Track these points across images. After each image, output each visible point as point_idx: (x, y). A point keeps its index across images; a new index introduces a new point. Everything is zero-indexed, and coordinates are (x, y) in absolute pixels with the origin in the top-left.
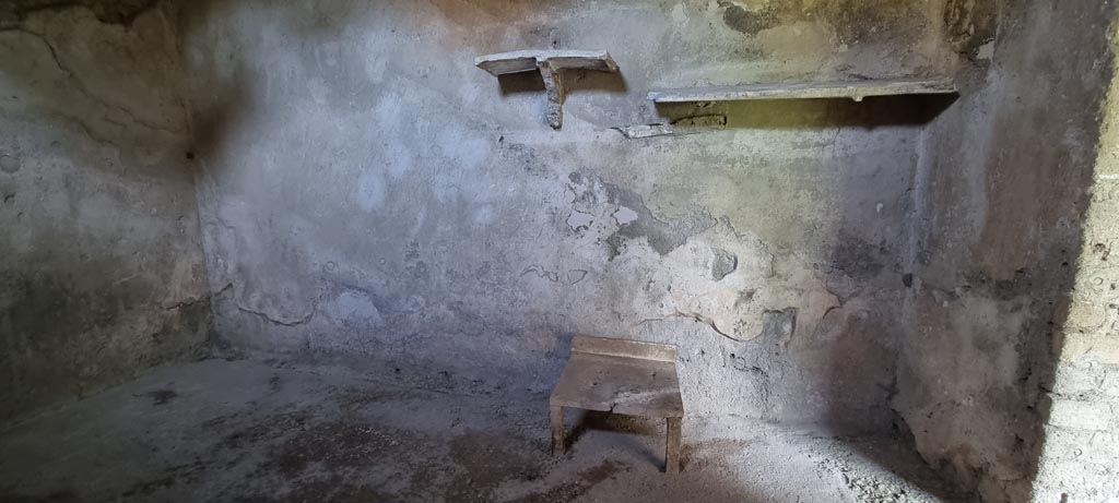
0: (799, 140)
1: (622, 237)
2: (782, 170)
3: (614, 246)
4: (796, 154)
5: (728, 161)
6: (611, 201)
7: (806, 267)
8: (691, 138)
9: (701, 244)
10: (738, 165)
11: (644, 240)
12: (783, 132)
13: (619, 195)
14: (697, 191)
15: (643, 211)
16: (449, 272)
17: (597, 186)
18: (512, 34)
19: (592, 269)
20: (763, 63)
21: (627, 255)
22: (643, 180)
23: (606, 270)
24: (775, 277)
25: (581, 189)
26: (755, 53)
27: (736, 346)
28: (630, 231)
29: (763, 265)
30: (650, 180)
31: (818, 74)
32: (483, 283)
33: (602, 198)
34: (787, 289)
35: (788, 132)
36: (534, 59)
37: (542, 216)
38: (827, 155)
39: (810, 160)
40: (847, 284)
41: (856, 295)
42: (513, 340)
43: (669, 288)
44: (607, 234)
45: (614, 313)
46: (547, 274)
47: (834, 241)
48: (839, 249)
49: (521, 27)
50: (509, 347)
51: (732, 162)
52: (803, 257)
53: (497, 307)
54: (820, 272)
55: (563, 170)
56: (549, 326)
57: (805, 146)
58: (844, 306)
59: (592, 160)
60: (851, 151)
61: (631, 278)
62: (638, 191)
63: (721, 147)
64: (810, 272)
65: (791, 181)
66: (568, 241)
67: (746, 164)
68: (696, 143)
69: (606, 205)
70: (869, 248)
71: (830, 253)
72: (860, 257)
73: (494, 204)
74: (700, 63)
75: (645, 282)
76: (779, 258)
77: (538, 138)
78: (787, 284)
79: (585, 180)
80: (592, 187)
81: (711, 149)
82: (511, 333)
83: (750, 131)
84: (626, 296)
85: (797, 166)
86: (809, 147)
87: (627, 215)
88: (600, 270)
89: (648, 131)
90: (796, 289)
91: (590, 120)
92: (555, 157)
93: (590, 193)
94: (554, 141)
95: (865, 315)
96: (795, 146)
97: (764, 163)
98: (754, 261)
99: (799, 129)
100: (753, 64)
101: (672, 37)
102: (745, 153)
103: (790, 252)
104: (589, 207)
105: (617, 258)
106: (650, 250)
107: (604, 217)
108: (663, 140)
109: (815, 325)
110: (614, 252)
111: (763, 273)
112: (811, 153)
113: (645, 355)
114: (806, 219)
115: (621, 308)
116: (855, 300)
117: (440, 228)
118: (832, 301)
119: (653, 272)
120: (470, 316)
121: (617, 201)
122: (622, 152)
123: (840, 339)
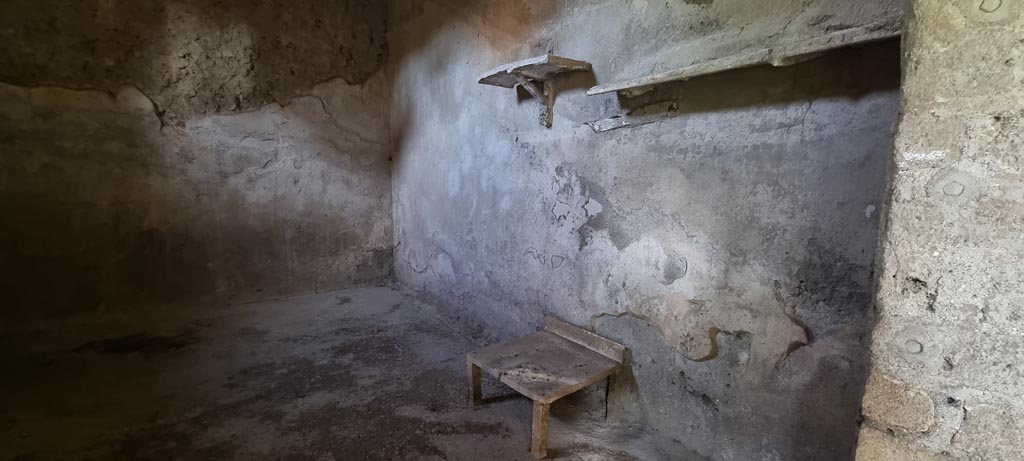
0: (758, 122)
1: (590, 228)
2: (738, 160)
3: (583, 235)
4: (754, 139)
5: (681, 151)
6: (583, 194)
10: (690, 155)
11: (605, 233)
12: (740, 114)
13: (591, 189)
15: (605, 203)
17: (574, 178)
19: (567, 256)
21: (592, 246)
22: (606, 172)
23: (577, 259)
25: (563, 181)
26: (710, 24)
27: (685, 363)
28: (595, 223)
29: (714, 273)
30: (612, 172)
33: (577, 190)
35: (745, 114)
37: (538, 206)
38: (793, 138)
39: (771, 146)
40: (820, 316)
41: (830, 333)
43: (624, 285)
44: (579, 224)
45: (580, 301)
46: (539, 256)
47: (801, 253)
48: (807, 265)
49: (531, 43)
51: (684, 152)
52: (760, 269)
54: (784, 292)
55: (551, 163)
56: (539, 304)
57: (765, 128)
58: (815, 344)
59: (571, 155)
60: (826, 132)
61: (594, 270)
62: (602, 184)
63: (674, 136)
64: (768, 290)
65: (748, 173)
66: (553, 228)
67: (698, 153)
68: (651, 133)
69: (579, 196)
73: (511, 193)
74: (656, 48)
75: (605, 275)
76: (732, 268)
77: (538, 136)
78: (740, 301)
79: (566, 173)
80: (569, 179)
81: (665, 139)
83: (703, 115)
84: (590, 287)
85: (756, 154)
86: (769, 130)
87: (595, 208)
88: (572, 257)
89: (609, 123)
91: (570, 118)
92: (547, 153)
93: (568, 186)
94: (547, 139)
96: (753, 129)
97: (717, 152)
98: (704, 268)
99: (759, 108)
100: (708, 38)
101: (633, 26)
102: (697, 141)
103: (745, 262)
104: (567, 198)
105: (585, 248)
106: (610, 242)
107: (574, 210)
108: (624, 132)
109: (774, 361)
110: (583, 243)
113: (598, 348)
115: (586, 297)
116: (829, 339)
119: (612, 266)
122: (592, 146)
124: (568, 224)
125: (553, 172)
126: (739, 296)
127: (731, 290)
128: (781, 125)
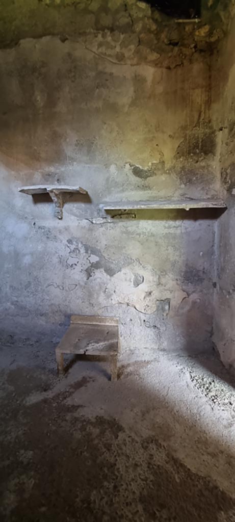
0: (167, 225)
1: (93, 268)
2: (161, 238)
3: (89, 273)
4: (166, 231)
5: (137, 234)
6: (87, 252)
7: (173, 280)
8: (121, 224)
9: (128, 271)
10: (142, 236)
11: (102, 270)
12: (160, 222)
13: (90, 250)
14: (125, 247)
15: (101, 256)
16: (11, 287)
17: (80, 245)
18: (38, 176)
19: (79, 284)
20: (149, 191)
21: (95, 277)
22: (100, 243)
23: (85, 284)
24: (160, 285)
25: (73, 247)
26: (146, 187)
27: (145, 316)
28: (96, 266)
29: (155, 280)
30: (104, 242)
31: (173, 197)
32: (28, 292)
33: (82, 251)
34: (165, 290)
35: (162, 222)
36: (46, 189)
37: (55, 260)
38: (178, 231)
39: (171, 234)
40: (190, 288)
41: (194, 292)
42: (43, 318)
43: (115, 292)
44: (86, 267)
45: (90, 303)
46: (58, 286)
47: (184, 269)
48: (186, 272)
49: (42, 172)
50: (42, 321)
51: (139, 234)
52: (171, 276)
53: (35, 303)
54: (179, 282)
55: (64, 238)
56: (60, 311)
57: (169, 227)
58: (190, 297)
59: (77, 234)
60: (188, 230)
61: (97, 288)
62: (99, 248)
63: (134, 228)
64: (175, 282)
65: (165, 243)
66: (68, 271)
67: (145, 235)
68: (123, 226)
69: (84, 254)
70: (199, 271)
71: (182, 274)
72: (195, 275)
73: (32, 254)
74: (123, 191)
75: (104, 289)
76: (161, 277)
77: (51, 223)
78: (165, 288)
79: (74, 243)
80: (77, 246)
81: (129, 229)
82: (42, 315)
83: (146, 221)
84: (95, 296)
85: (166, 236)
86: (171, 228)
87: (94, 259)
88: (82, 284)
89: (102, 221)
90: (169, 290)
91: (76, 216)
92: (60, 232)
93: (77, 249)
94: (59, 225)
95: (198, 301)
96: (165, 227)
97: (153, 235)
98: (151, 278)
99: (167, 220)
100: (146, 192)
101: (110, 179)
102: (144, 230)
103: (166, 274)
104: (76, 255)
105: (90, 278)
106: (105, 274)
107: (83, 260)
108: (109, 224)
109: (178, 306)
110: (89, 276)
111: (155, 283)
112: (172, 231)
113: (105, 323)
114: (171, 259)
115: (93, 301)
116: (194, 294)
117: (6, 266)
118: (185, 295)
119: (107, 284)
120: (22, 308)
121: (89, 252)
122: (91, 230)
123: (189, 311)
124: (78, 268)
125: (65, 242)
126: (165, 286)
127: (162, 285)
128: (174, 227)
